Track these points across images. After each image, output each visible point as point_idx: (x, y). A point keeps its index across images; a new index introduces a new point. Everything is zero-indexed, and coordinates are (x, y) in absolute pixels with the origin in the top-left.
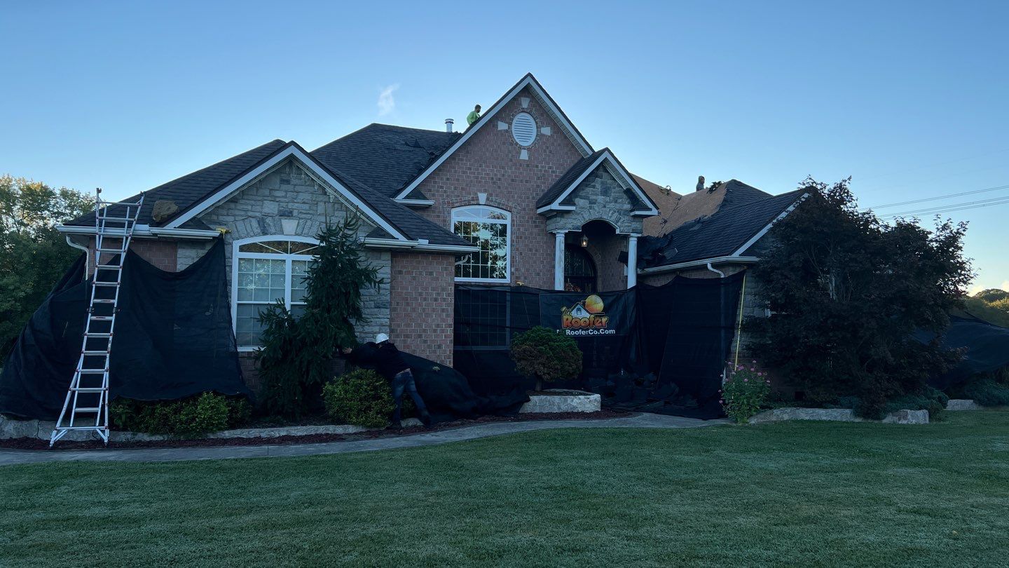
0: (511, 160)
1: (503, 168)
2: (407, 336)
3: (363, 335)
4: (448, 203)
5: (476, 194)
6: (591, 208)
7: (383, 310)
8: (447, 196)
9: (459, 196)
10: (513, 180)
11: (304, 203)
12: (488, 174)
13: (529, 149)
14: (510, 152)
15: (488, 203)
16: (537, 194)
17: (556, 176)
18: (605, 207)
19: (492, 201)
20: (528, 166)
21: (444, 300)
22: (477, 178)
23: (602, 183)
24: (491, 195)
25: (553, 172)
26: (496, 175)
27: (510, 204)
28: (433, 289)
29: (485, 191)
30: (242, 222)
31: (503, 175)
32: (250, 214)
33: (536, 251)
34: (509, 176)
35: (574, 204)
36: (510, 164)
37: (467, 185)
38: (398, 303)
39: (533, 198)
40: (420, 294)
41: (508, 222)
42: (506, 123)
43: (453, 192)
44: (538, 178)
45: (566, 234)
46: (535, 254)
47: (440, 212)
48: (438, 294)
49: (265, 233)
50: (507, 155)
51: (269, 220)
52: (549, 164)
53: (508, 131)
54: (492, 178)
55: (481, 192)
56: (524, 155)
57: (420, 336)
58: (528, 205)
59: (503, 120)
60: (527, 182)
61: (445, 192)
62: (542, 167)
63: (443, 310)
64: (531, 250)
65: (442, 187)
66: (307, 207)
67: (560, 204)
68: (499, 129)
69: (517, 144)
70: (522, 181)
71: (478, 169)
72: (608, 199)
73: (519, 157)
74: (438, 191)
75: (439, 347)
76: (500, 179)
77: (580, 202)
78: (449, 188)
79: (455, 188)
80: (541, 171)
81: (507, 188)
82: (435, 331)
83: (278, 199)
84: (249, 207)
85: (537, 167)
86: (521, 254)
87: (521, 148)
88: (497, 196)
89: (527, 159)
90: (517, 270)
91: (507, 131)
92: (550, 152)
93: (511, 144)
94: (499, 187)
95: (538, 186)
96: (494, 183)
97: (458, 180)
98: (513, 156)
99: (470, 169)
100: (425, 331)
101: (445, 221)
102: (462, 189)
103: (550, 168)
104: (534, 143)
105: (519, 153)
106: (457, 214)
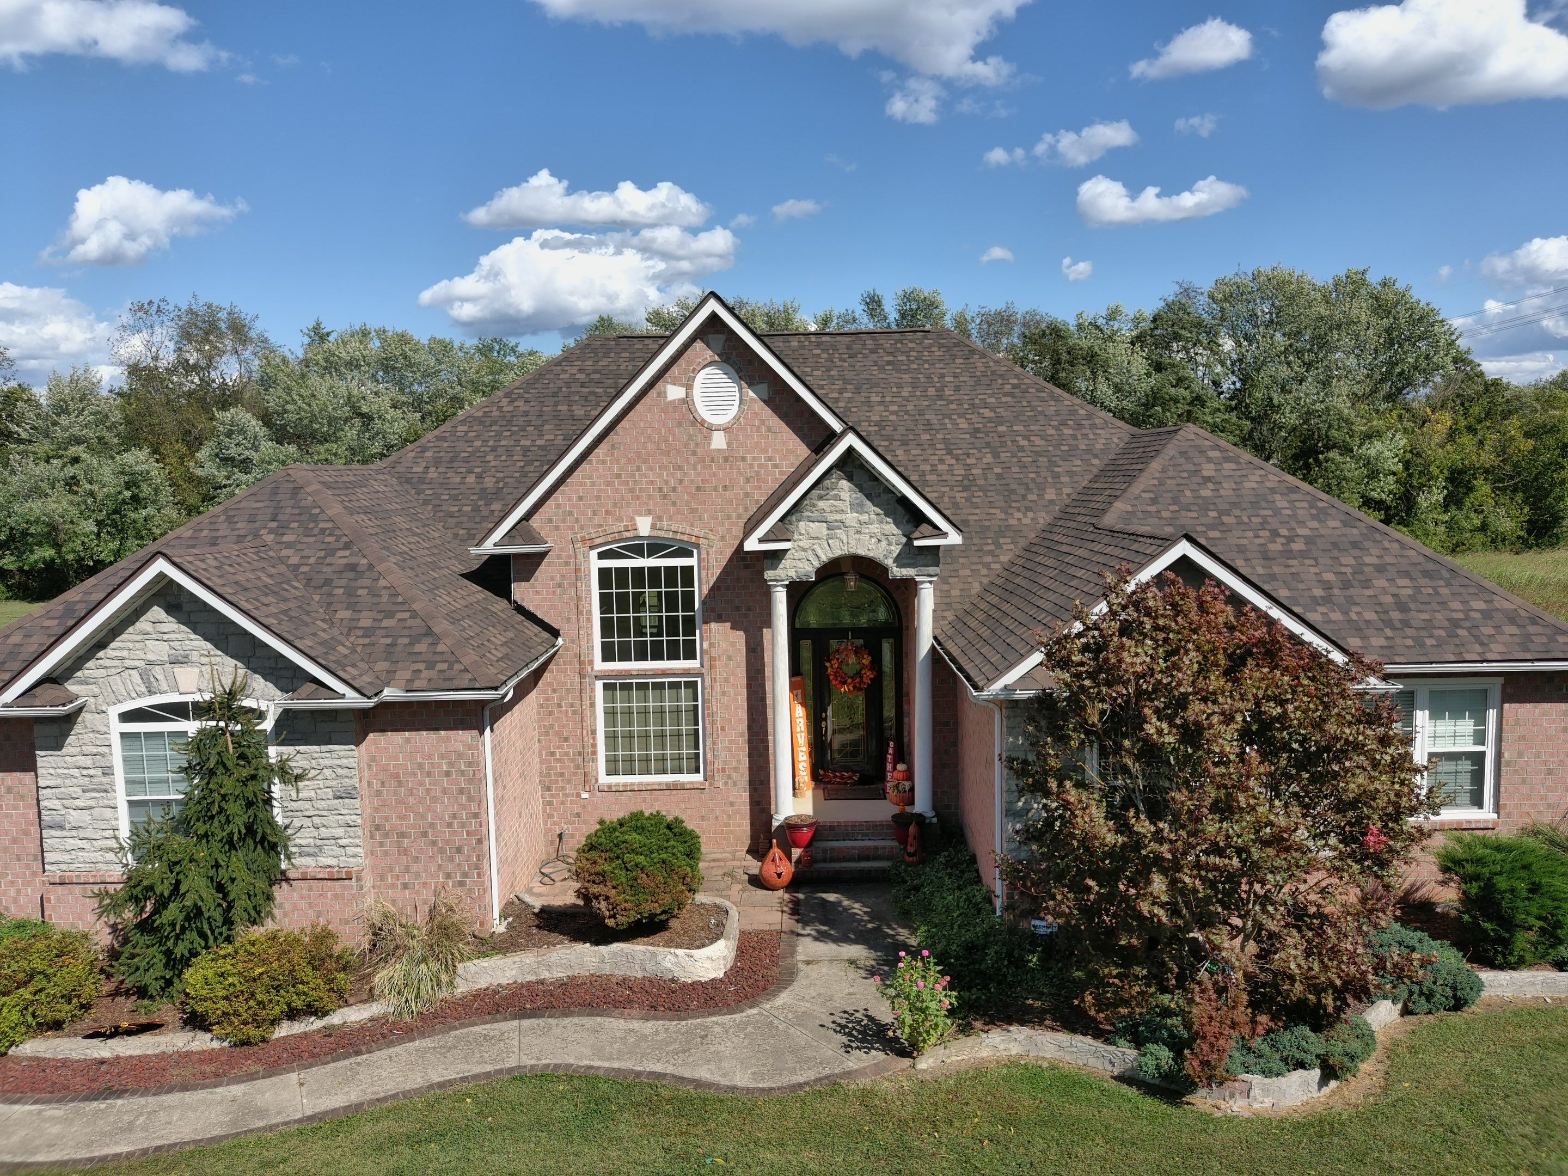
0: (694, 453)
1: (680, 468)
2: (402, 835)
3: (319, 843)
4: (583, 539)
5: (632, 519)
6: (829, 537)
7: (347, 801)
8: (582, 528)
9: (601, 526)
10: (698, 489)
12: (652, 482)
13: (726, 429)
14: (691, 437)
16: (746, 509)
17: (781, 473)
18: (858, 532)
19: (661, 529)
20: (726, 459)
21: (463, 773)
22: (632, 491)
23: (852, 489)
24: (660, 518)
25: (775, 466)
26: (667, 482)
27: (696, 531)
28: (442, 757)
29: (649, 513)
30: (117, 677)
31: (681, 481)
32: (128, 663)
33: (749, 609)
34: (692, 481)
35: (788, 539)
36: (692, 459)
37: (615, 505)
38: (383, 783)
39: (739, 517)
40: (420, 766)
41: (694, 562)
42: (682, 385)
43: (590, 519)
44: (747, 480)
45: (787, 586)
47: (569, 556)
48: (451, 764)
49: (152, 691)
50: (686, 445)
51: (157, 671)
52: (767, 452)
53: (687, 401)
54: (660, 489)
55: (640, 515)
56: (719, 441)
57: (425, 834)
58: (729, 531)
59: (675, 382)
60: (725, 488)
61: (577, 520)
62: (754, 458)
63: (461, 791)
65: (571, 513)
67: (762, 540)
68: (669, 399)
69: (703, 421)
70: (715, 489)
71: (633, 476)
72: (865, 517)
73: (709, 444)
74: (564, 521)
75: (459, 850)
76: (674, 489)
78: (584, 513)
79: (594, 513)
80: (751, 466)
81: (687, 503)
82: (449, 825)
83: (165, 637)
84: (125, 654)
85: (743, 459)
87: (711, 428)
88: (670, 518)
89: (725, 447)
91: (683, 401)
92: (769, 430)
93: (694, 423)
94: (674, 504)
95: (747, 495)
96: (665, 497)
97: (598, 498)
98: (697, 445)
99: (619, 476)
100: (432, 825)
101: (577, 570)
102: (607, 512)
103: (770, 459)
104: (737, 418)
105: (708, 438)
106: (602, 556)
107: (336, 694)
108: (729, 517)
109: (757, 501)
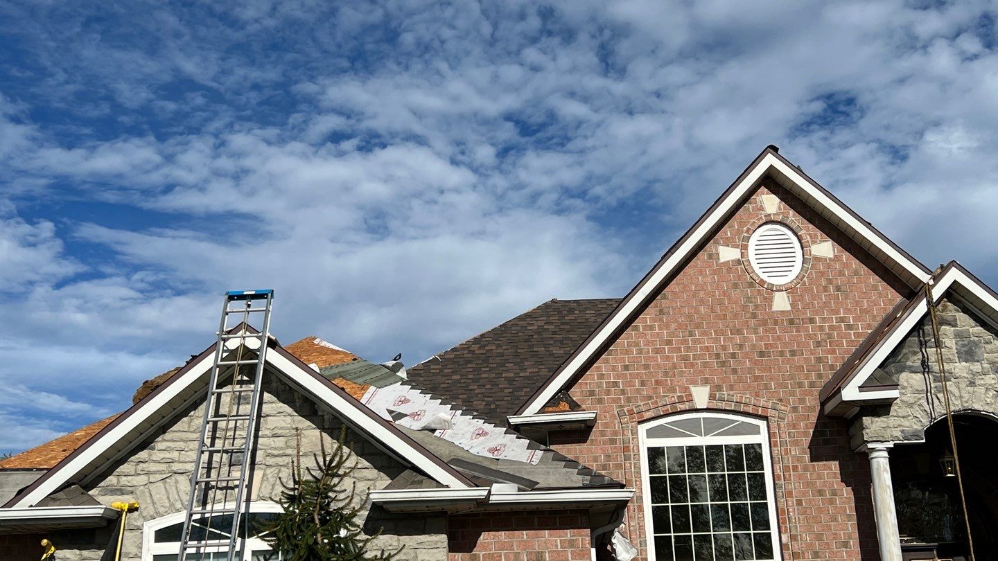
0: (754, 316)
1: (739, 332)
4: (631, 412)
5: (687, 389)
6: (939, 389)
8: (628, 400)
9: (650, 398)
10: (762, 354)
11: (275, 436)
12: (707, 348)
13: (789, 289)
14: (749, 299)
15: (715, 405)
16: (820, 376)
17: (858, 335)
18: (972, 384)
19: (722, 400)
20: (791, 322)
22: (685, 358)
23: (958, 335)
24: (719, 388)
25: (849, 327)
26: (724, 348)
27: (762, 402)
29: (706, 382)
30: (161, 484)
31: (741, 346)
32: (175, 467)
34: (754, 346)
35: (895, 386)
36: (752, 322)
37: (666, 374)
39: (812, 384)
41: (762, 439)
42: (736, 246)
43: (638, 391)
44: (818, 344)
45: (890, 450)
46: (831, 502)
47: (615, 433)
50: (744, 307)
52: (838, 312)
53: (742, 262)
54: (718, 355)
55: (695, 383)
56: (781, 303)
58: (802, 401)
59: (728, 243)
60: (793, 353)
61: (623, 392)
62: (823, 320)
64: (821, 493)
66: (280, 442)
67: (862, 388)
68: (722, 260)
69: (762, 282)
70: (782, 354)
71: (686, 342)
72: (977, 367)
73: (771, 306)
74: (608, 392)
76: (733, 355)
77: (912, 380)
78: (631, 384)
79: (643, 383)
80: (821, 328)
81: (750, 370)
84: (175, 455)
85: (812, 321)
86: (799, 502)
87: (771, 289)
88: (731, 388)
89: (789, 308)
90: (793, 538)
91: (738, 262)
92: (838, 289)
93: (751, 285)
94: (734, 371)
95: (819, 360)
96: (723, 364)
97: (646, 367)
98: (757, 307)
99: (669, 343)
101: (626, 449)
102: (657, 382)
103: (842, 320)
104: (800, 277)
105: (769, 300)
106: (651, 434)
107: (439, 484)
108: (800, 385)
109: (832, 367)
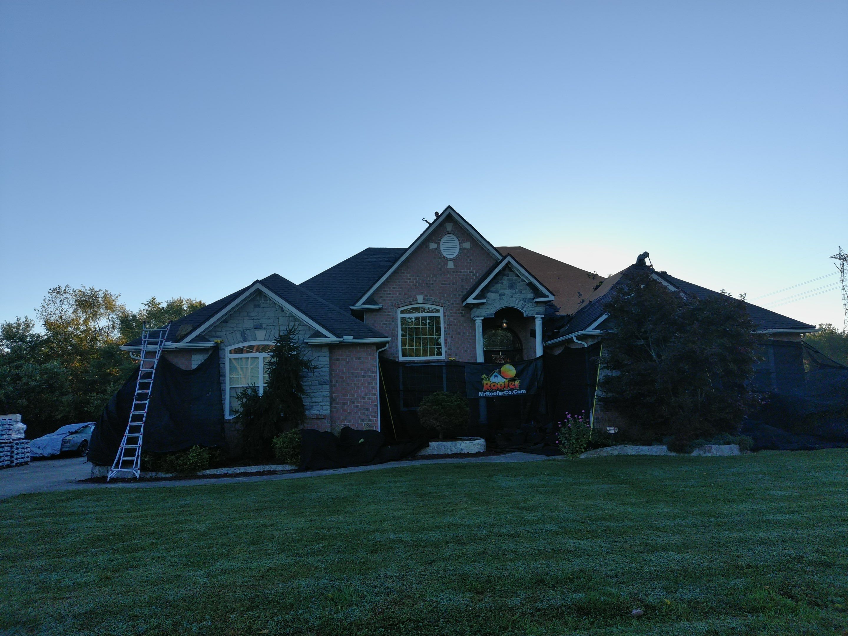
0: (441, 270)
1: (435, 275)
2: (344, 403)
3: (311, 404)
4: (395, 304)
5: (415, 296)
6: (500, 299)
7: (324, 386)
8: (394, 300)
9: (402, 299)
10: (442, 284)
11: (269, 319)
12: (423, 281)
13: (454, 260)
14: (439, 263)
15: (423, 302)
16: (462, 292)
17: (476, 277)
18: (512, 297)
19: (427, 300)
20: (454, 272)
21: (370, 376)
23: (509, 280)
24: (427, 296)
25: (474, 275)
26: (430, 281)
27: (442, 301)
28: (362, 369)
29: (422, 294)
30: (231, 334)
31: (435, 281)
32: (235, 329)
33: (464, 334)
34: (440, 281)
35: (485, 298)
36: (440, 272)
37: (408, 291)
38: (337, 381)
39: (459, 295)
40: (352, 373)
41: (441, 314)
42: (436, 243)
43: (398, 297)
44: (462, 280)
45: (482, 320)
46: (463, 337)
47: (389, 312)
48: (365, 373)
49: (245, 341)
50: (437, 266)
51: (247, 332)
52: (470, 269)
53: (438, 249)
54: (427, 284)
55: (419, 294)
56: (451, 265)
57: (353, 403)
58: (455, 301)
59: (433, 242)
60: (453, 284)
61: (392, 297)
62: (465, 272)
63: (369, 384)
64: (459, 333)
65: (390, 294)
66: (271, 321)
67: (474, 299)
68: (430, 248)
69: (444, 257)
70: (449, 284)
71: (416, 279)
72: (514, 291)
73: (447, 266)
74: (387, 297)
75: (367, 409)
76: (432, 284)
77: (491, 296)
78: (395, 294)
79: (400, 294)
80: (464, 275)
81: (438, 290)
82: (364, 399)
83: (253, 318)
84: (235, 325)
85: (461, 272)
86: (452, 337)
87: (447, 259)
88: (431, 296)
89: (453, 267)
90: (449, 349)
91: (436, 249)
92: (471, 260)
93: (440, 258)
94: (433, 290)
95: (462, 286)
96: (429, 287)
97: (401, 288)
98: (442, 266)
99: (410, 279)
100: (356, 399)
101: (393, 318)
102: (405, 294)
103: (471, 272)
104: (458, 255)
105: (447, 264)
106: (402, 312)
107: (326, 337)
108: (455, 295)
109: (467, 289)
